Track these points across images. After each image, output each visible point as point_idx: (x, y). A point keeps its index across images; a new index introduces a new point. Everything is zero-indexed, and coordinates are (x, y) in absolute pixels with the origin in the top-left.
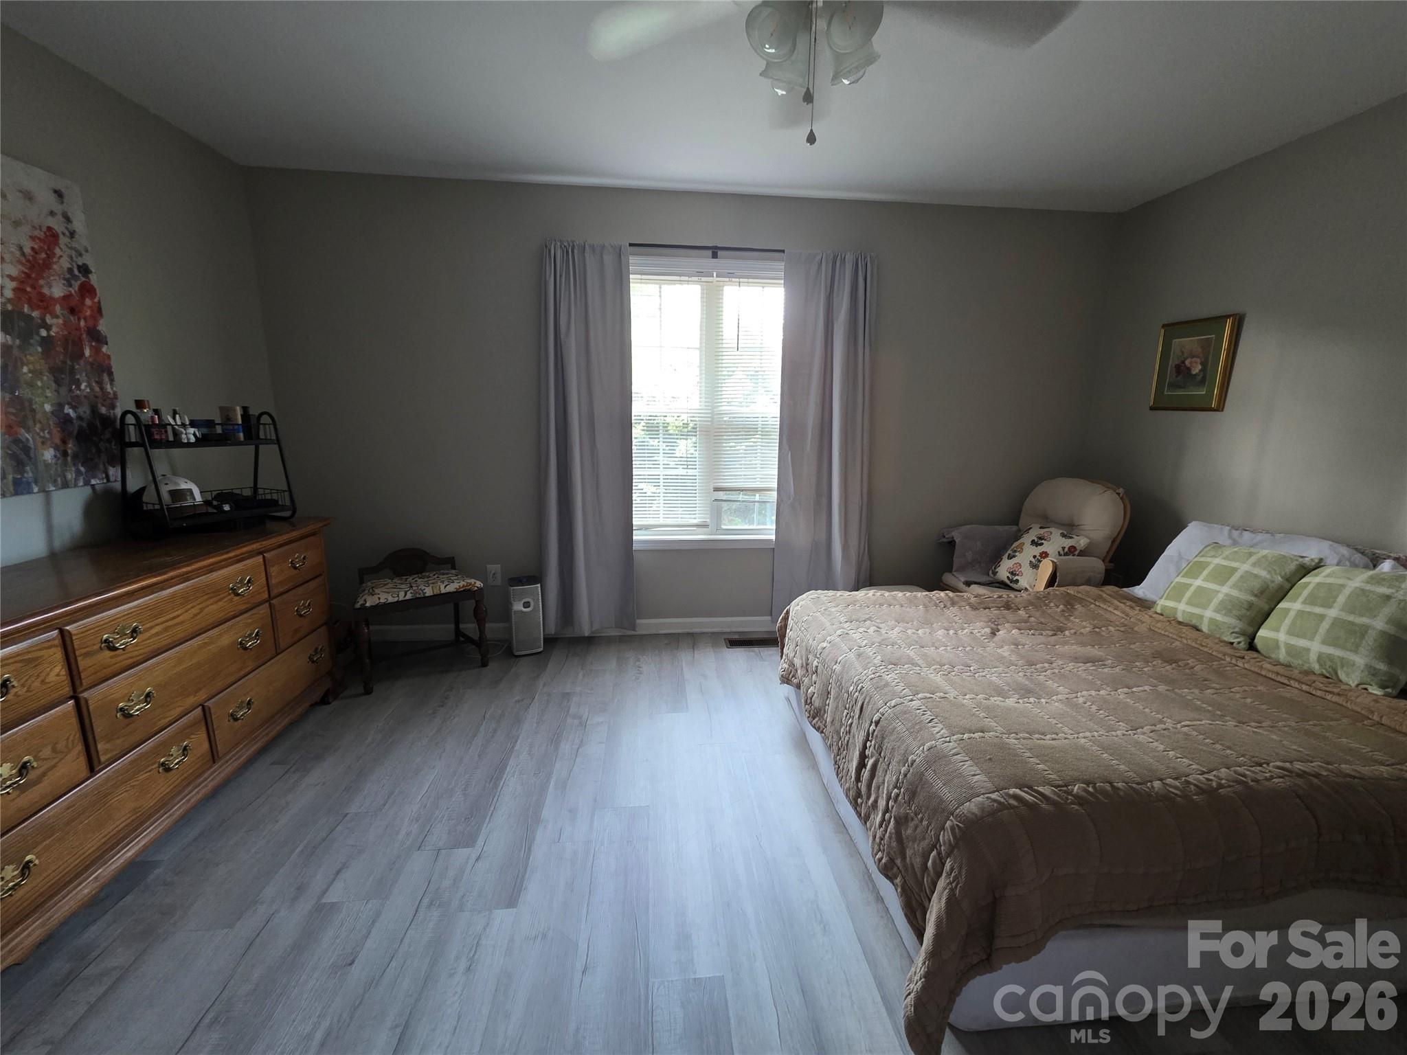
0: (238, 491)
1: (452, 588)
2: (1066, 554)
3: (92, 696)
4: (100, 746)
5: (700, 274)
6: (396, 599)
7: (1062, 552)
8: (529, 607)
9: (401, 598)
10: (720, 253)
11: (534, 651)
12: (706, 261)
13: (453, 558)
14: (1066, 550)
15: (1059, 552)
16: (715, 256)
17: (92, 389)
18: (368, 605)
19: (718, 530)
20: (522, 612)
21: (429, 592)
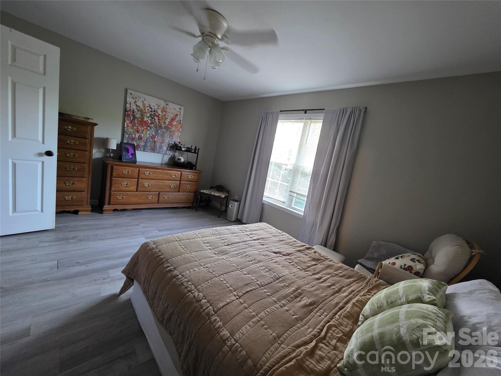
0: (191, 162)
1: (217, 195)
2: (405, 269)
3: (140, 180)
4: (139, 188)
5: (301, 119)
6: (206, 193)
7: (403, 267)
8: (232, 207)
9: (207, 193)
10: (307, 111)
11: (231, 220)
12: (302, 114)
13: (229, 191)
14: (406, 266)
15: (401, 266)
16: (306, 113)
17: (175, 139)
18: (201, 191)
19: (290, 206)
20: (230, 208)
21: (212, 194)
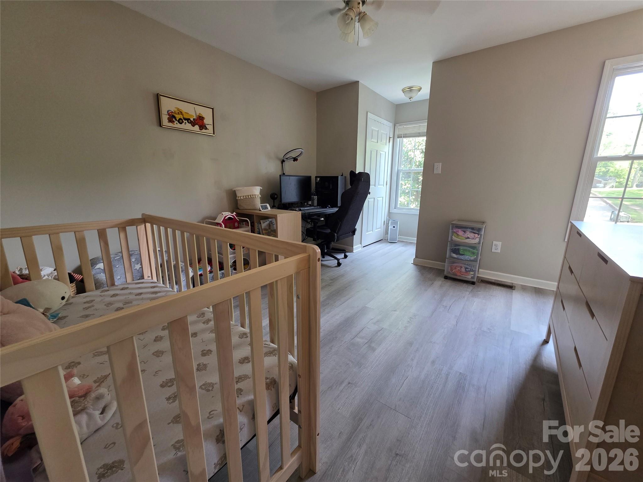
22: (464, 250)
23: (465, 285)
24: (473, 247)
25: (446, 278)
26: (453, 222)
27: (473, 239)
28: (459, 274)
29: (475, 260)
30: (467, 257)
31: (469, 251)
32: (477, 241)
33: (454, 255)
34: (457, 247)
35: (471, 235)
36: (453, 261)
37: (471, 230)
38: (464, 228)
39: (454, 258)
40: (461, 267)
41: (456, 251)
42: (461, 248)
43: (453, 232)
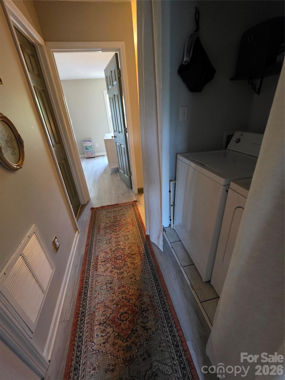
22: (89, 148)
23: (93, 158)
24: (91, 146)
25: (87, 158)
26: (83, 140)
27: (90, 144)
28: (90, 156)
29: (93, 150)
30: (90, 150)
31: (90, 148)
32: (91, 144)
33: (86, 150)
34: (86, 148)
35: (89, 143)
36: (87, 152)
37: (88, 141)
38: (86, 141)
39: (87, 151)
40: (90, 154)
41: (87, 149)
42: (88, 147)
43: (84, 143)
